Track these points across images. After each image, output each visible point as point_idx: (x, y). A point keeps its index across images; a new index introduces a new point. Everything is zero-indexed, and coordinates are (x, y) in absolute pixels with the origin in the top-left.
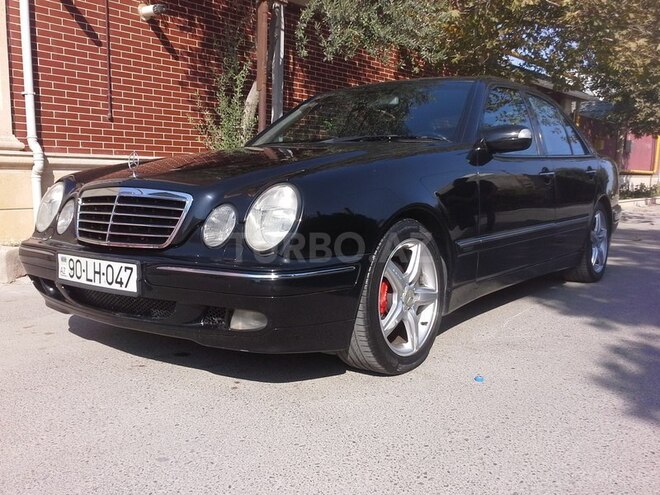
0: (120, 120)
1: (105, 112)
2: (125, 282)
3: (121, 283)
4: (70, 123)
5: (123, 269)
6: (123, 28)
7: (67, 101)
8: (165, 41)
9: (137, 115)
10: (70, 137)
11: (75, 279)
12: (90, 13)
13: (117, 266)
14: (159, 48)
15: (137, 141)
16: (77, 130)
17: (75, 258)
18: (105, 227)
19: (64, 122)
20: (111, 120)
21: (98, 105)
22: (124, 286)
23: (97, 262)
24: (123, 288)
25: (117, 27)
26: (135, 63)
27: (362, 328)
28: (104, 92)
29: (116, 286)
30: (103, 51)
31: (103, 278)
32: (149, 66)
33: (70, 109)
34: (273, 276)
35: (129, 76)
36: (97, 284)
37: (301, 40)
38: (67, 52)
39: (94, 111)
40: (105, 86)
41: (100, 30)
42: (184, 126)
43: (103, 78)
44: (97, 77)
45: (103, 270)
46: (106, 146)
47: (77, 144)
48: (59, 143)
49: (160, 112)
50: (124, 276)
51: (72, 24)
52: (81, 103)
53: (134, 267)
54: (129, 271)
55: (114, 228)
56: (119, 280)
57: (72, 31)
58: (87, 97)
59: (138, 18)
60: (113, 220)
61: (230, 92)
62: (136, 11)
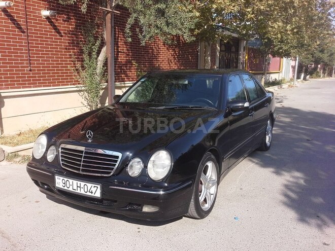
0: (35, 70)
1: (27, 67)
2: (94, 192)
3: (92, 193)
4: (10, 74)
5: (93, 187)
6: (34, 23)
7: (8, 63)
8: (55, 28)
9: (43, 67)
10: (11, 81)
11: (66, 188)
12: (17, 17)
13: (89, 185)
14: (52, 32)
15: (43, 80)
16: (14, 78)
17: (66, 179)
18: (79, 165)
19: (7, 74)
20: (30, 70)
21: (23, 63)
22: (93, 194)
23: (79, 182)
24: (93, 195)
25: (31, 23)
26: (41, 41)
27: (193, 203)
28: (26, 57)
29: (88, 194)
30: (25, 36)
31: (82, 190)
32: (48, 41)
33: (10, 67)
34: (162, 193)
35: (38, 47)
36: (79, 191)
37: (128, 33)
38: (7, 38)
39: (22, 67)
40: (26, 53)
41: (23, 25)
42: (66, 70)
43: (26, 50)
44: (22, 50)
45: (82, 186)
46: (29, 84)
47: (14, 84)
48: (5, 85)
49: (54, 64)
50: (94, 190)
51: (9, 23)
52: (15, 63)
53: (99, 187)
54: (96, 188)
55: (83, 166)
56: (91, 191)
57: (9, 27)
58: (18, 60)
59: (41, 17)
60: (83, 162)
61: (90, 54)
62: (40, 14)
